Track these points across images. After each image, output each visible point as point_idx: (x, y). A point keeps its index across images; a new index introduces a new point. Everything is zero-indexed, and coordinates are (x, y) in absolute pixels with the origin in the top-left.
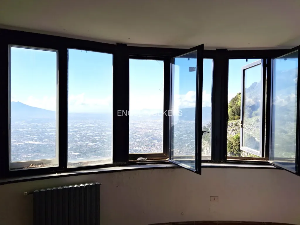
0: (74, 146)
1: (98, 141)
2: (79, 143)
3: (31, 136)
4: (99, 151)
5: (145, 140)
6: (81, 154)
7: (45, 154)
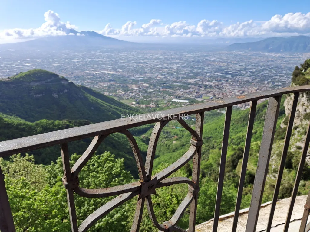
0: (144, 78)
1: (167, 73)
2: (149, 75)
3: (106, 66)
4: (168, 83)
5: (217, 74)
6: (151, 86)
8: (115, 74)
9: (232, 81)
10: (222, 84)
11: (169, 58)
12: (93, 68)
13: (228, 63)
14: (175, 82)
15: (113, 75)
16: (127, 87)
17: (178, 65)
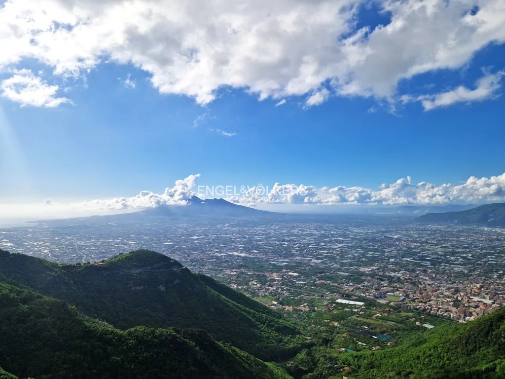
0: (291, 262)
1: (326, 257)
2: (298, 258)
3: (236, 245)
4: (327, 272)
5: (407, 260)
6: (301, 275)
8: (247, 257)
9: (434, 273)
10: (417, 276)
11: (327, 234)
12: (217, 248)
13: (421, 243)
14: (339, 270)
15: (244, 258)
16: (264, 276)
17: (341, 245)
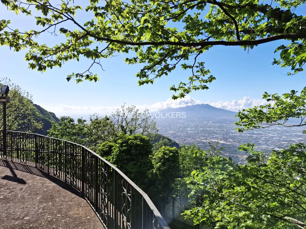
3: (217, 135)
7: (229, 153)
8: (224, 144)
11: (288, 130)
12: (204, 137)
15: (223, 144)
17: (300, 139)
